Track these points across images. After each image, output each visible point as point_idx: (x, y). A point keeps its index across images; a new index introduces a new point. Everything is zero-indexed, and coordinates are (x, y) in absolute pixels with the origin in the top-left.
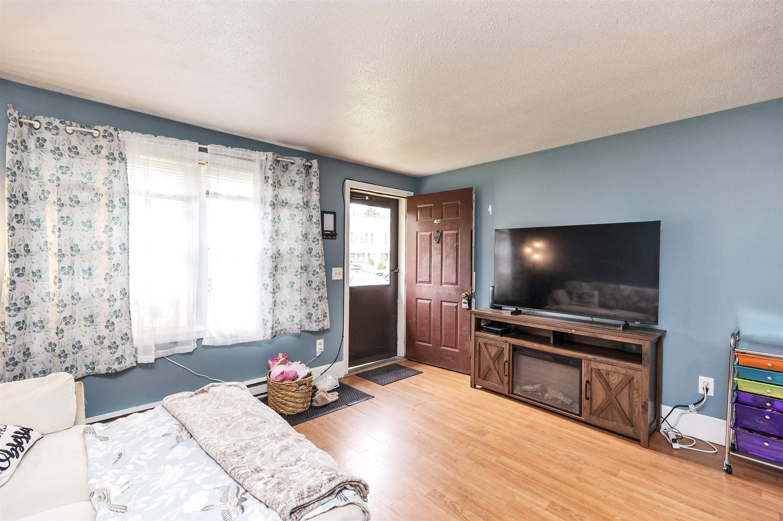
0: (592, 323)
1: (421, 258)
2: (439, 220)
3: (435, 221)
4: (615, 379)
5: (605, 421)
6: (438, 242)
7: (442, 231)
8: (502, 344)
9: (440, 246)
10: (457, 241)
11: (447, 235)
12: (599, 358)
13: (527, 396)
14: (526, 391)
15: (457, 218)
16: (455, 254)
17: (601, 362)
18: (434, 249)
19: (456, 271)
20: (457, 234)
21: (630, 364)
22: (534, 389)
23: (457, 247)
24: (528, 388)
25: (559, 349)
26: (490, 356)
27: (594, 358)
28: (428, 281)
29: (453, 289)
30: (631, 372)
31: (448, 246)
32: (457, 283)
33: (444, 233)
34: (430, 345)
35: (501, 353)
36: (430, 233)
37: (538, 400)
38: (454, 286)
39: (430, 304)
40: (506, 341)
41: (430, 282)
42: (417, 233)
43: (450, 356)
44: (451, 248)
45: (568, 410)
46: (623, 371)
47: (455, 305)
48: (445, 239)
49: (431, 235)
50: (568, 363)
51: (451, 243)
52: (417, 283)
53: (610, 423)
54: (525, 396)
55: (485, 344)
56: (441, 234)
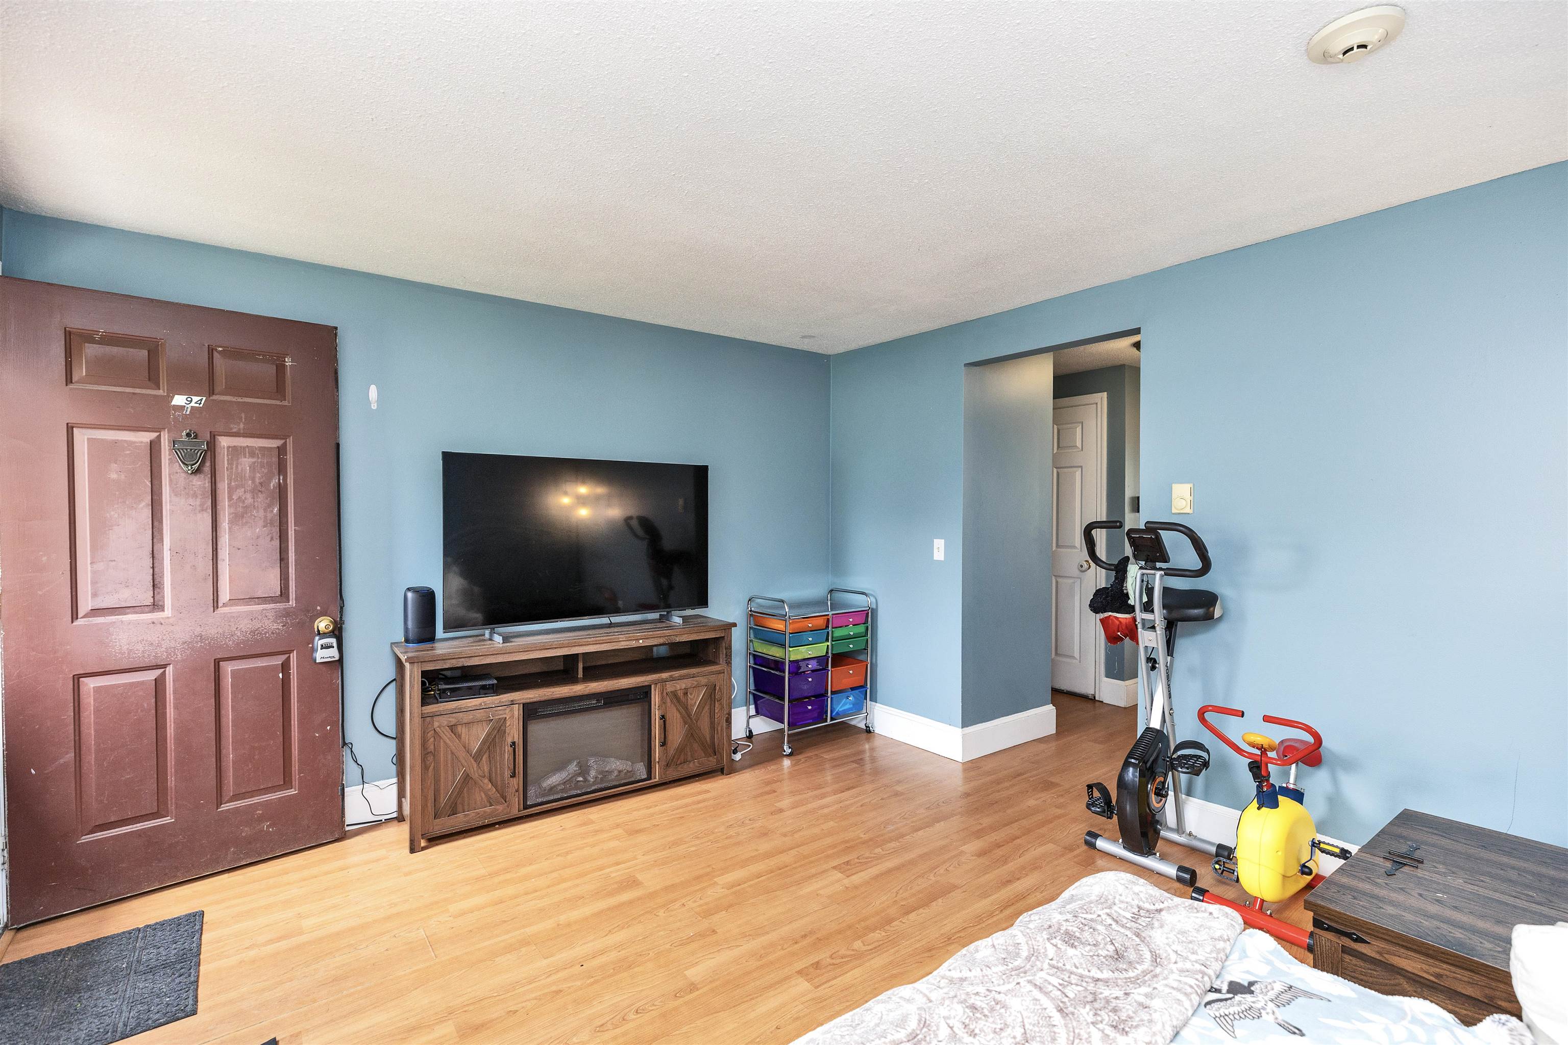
0: (609, 627)
1: (100, 527)
2: (195, 399)
3: (179, 400)
4: (694, 697)
5: (685, 766)
6: (197, 471)
7: (213, 436)
8: (501, 712)
9: (208, 485)
10: (282, 469)
11: (235, 452)
12: (676, 673)
13: (556, 797)
14: (552, 789)
15: (278, 403)
16: (276, 510)
17: (681, 678)
18: (175, 492)
19: (281, 560)
20: (282, 450)
21: (710, 668)
22: (569, 774)
23: (282, 490)
24: (554, 779)
25: (620, 681)
26: (468, 751)
27: (671, 676)
28: (149, 601)
29: (271, 615)
30: (713, 678)
31: (243, 486)
32: (284, 594)
33: (224, 442)
34: (167, 820)
35: (499, 729)
36: (150, 436)
37: (579, 792)
38: (272, 606)
39: (159, 683)
40: (512, 701)
41: (156, 606)
42: (70, 429)
43: (261, 819)
44: (255, 492)
45: (630, 780)
46: (703, 680)
47: (278, 661)
48: (230, 463)
49: (154, 446)
50: (628, 700)
51: (258, 475)
52: (74, 616)
53: (691, 765)
54: (552, 798)
55: (452, 728)
56: (212, 446)
